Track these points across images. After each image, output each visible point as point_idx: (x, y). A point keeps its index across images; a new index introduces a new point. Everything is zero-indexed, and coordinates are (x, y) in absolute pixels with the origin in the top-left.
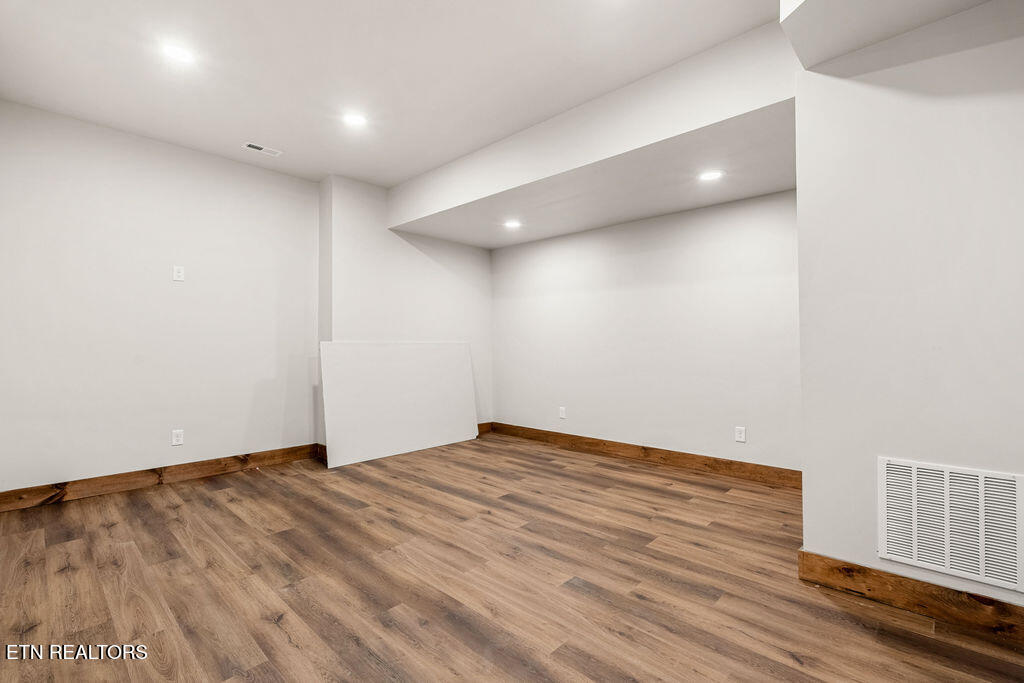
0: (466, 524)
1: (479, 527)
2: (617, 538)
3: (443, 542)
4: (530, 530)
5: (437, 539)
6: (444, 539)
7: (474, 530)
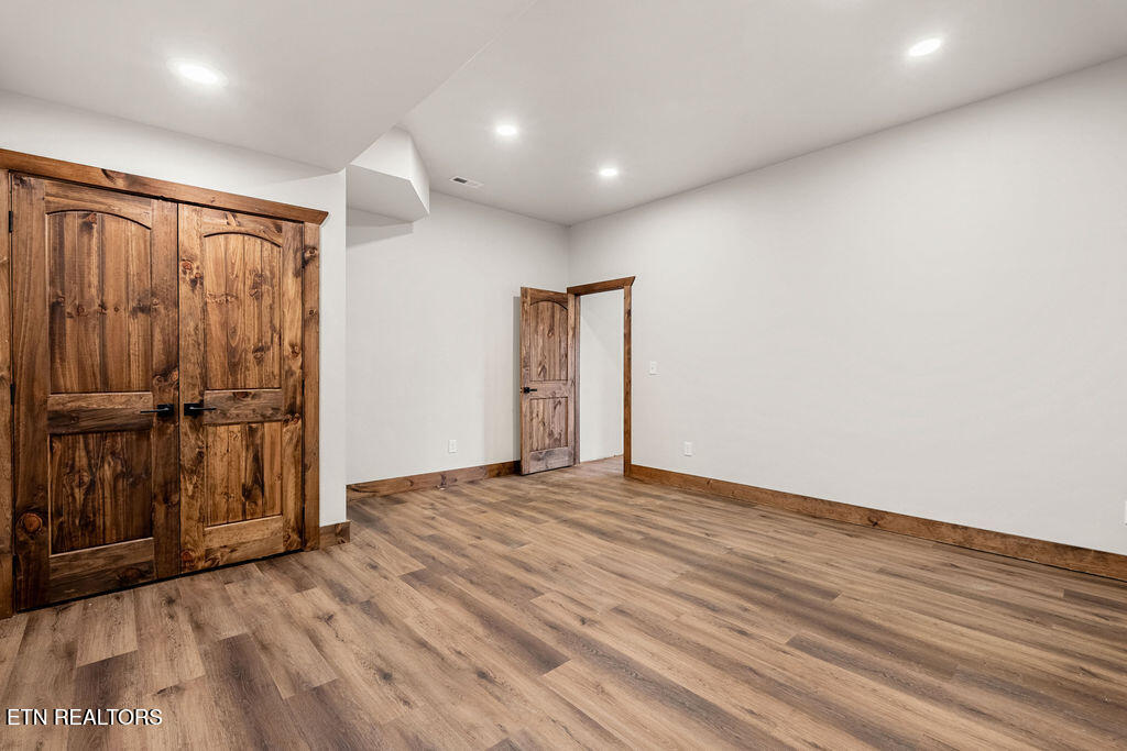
0: (612, 602)
1: (594, 596)
2: (445, 578)
3: (633, 580)
4: (533, 589)
5: (639, 583)
6: (633, 584)
7: (601, 593)
